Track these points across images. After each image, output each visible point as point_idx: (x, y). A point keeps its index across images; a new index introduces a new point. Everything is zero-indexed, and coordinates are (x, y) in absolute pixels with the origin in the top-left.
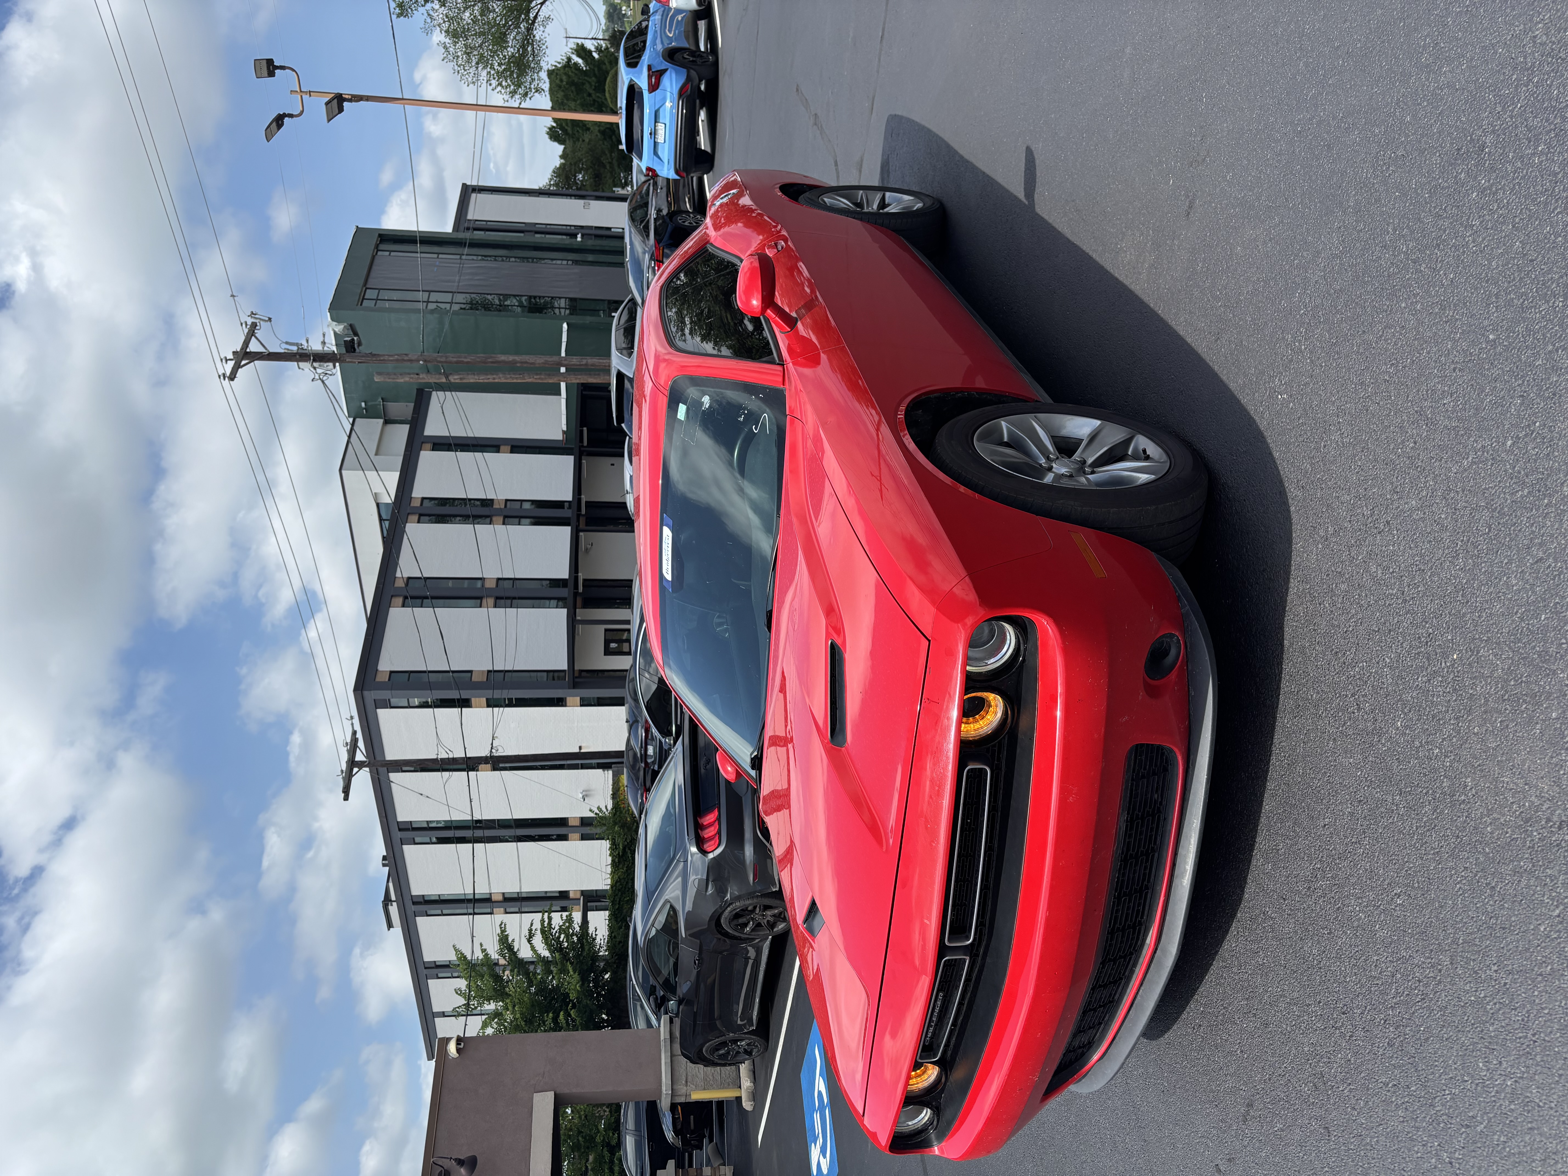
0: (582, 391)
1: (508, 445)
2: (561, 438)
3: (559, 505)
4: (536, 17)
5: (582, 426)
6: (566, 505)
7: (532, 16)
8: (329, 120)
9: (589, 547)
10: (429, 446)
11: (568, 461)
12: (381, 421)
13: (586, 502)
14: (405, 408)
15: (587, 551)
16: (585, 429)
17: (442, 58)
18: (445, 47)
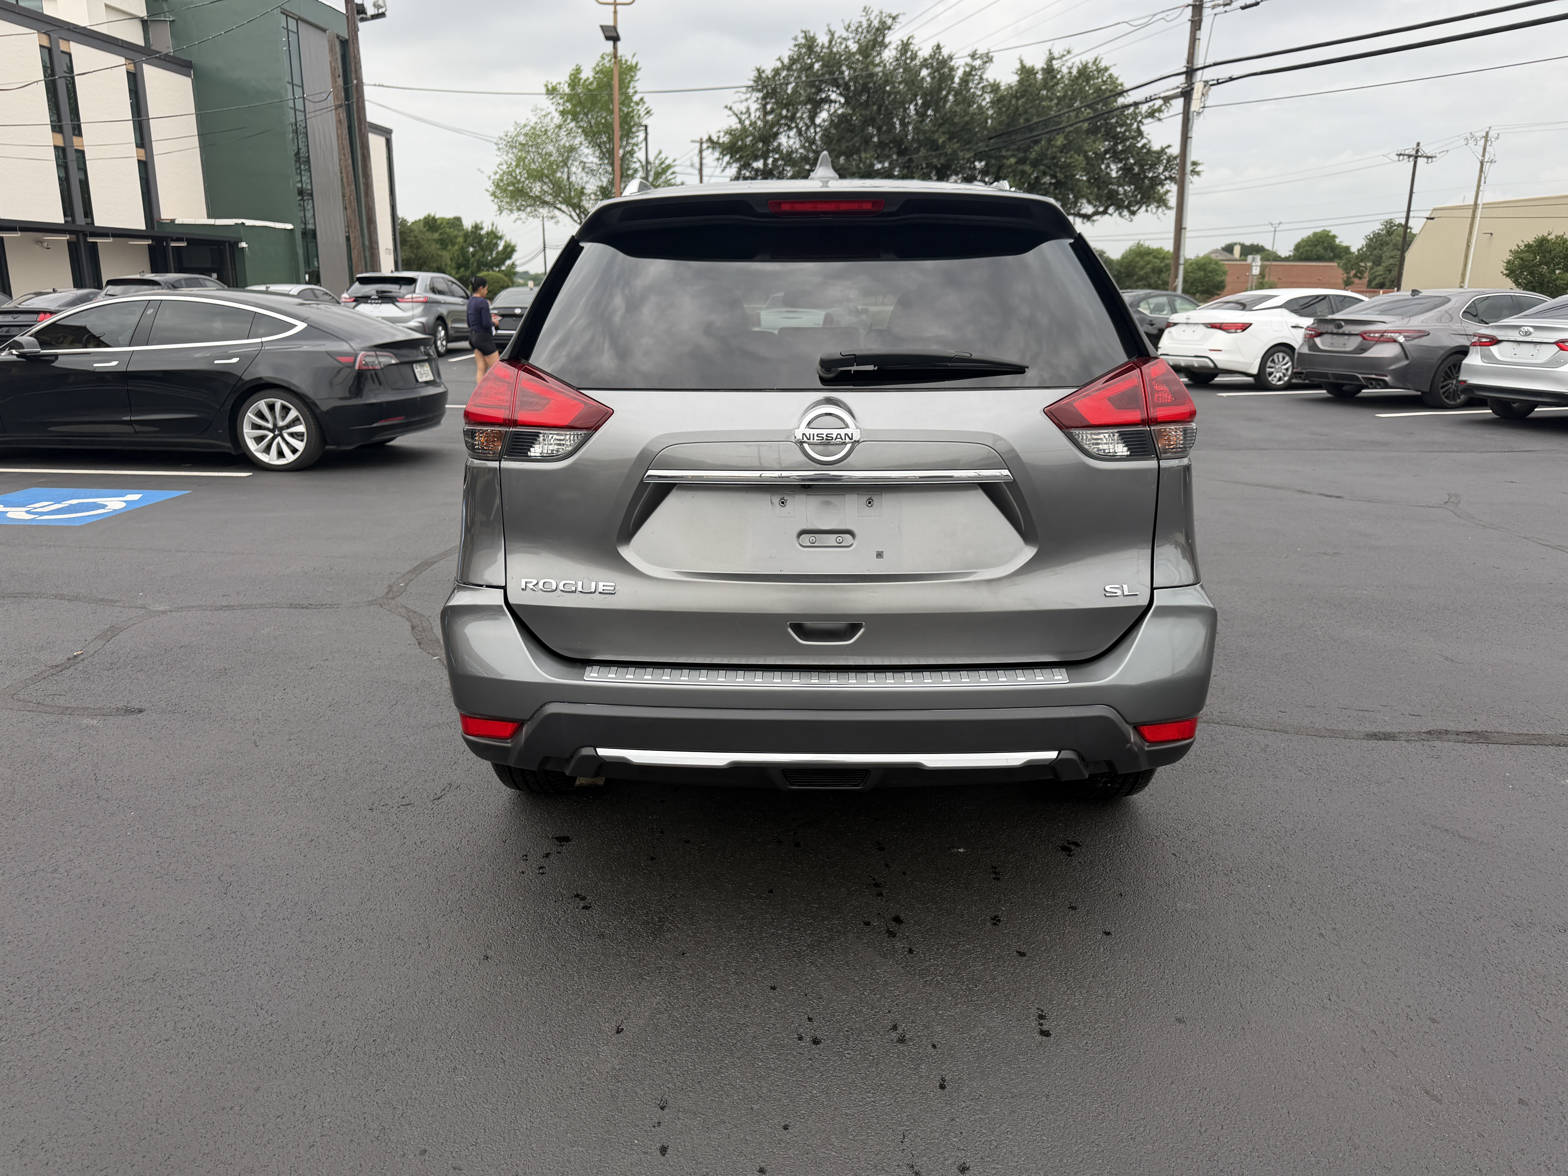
0: (229, 242)
1: (146, 157)
2: (162, 217)
3: (88, 212)
4: (560, 209)
5: (188, 240)
6: (89, 220)
7: (564, 207)
8: (602, 27)
9: (45, 244)
10: (131, 68)
11: (139, 223)
12: (143, 14)
13: (96, 242)
14: (164, 43)
15: (40, 242)
16: (184, 244)
17: (518, 122)
18: (525, 126)
